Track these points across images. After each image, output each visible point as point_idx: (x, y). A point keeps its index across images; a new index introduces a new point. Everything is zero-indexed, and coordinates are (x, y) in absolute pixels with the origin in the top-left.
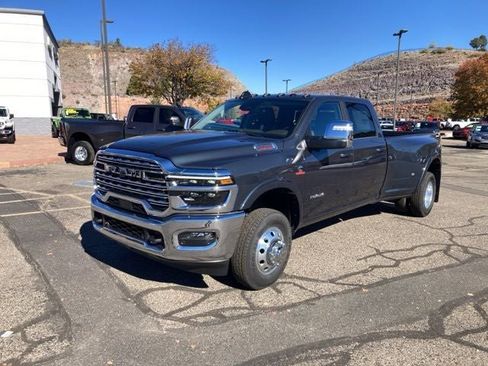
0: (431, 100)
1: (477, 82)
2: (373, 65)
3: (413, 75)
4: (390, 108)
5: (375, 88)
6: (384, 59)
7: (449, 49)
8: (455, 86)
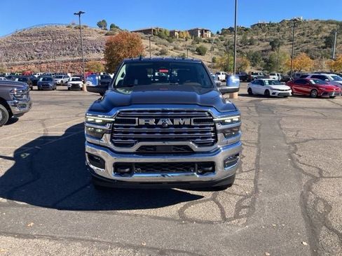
0: (81, 60)
1: (119, 50)
2: (32, 32)
3: (65, 43)
4: (53, 65)
5: (38, 50)
6: (41, 28)
7: (85, 27)
8: (107, 52)
